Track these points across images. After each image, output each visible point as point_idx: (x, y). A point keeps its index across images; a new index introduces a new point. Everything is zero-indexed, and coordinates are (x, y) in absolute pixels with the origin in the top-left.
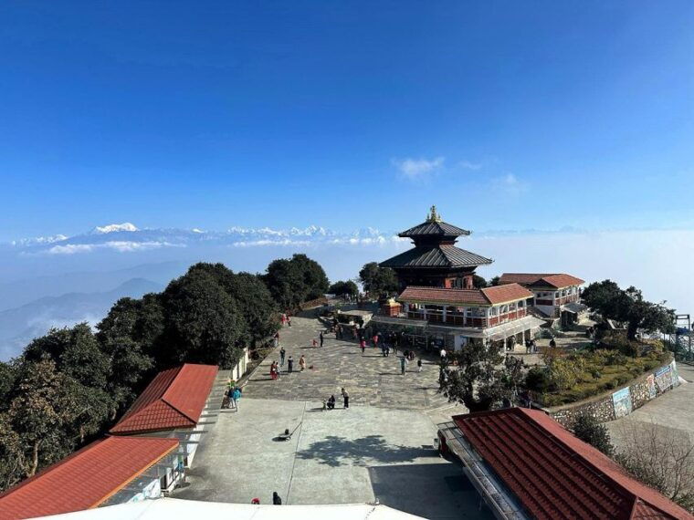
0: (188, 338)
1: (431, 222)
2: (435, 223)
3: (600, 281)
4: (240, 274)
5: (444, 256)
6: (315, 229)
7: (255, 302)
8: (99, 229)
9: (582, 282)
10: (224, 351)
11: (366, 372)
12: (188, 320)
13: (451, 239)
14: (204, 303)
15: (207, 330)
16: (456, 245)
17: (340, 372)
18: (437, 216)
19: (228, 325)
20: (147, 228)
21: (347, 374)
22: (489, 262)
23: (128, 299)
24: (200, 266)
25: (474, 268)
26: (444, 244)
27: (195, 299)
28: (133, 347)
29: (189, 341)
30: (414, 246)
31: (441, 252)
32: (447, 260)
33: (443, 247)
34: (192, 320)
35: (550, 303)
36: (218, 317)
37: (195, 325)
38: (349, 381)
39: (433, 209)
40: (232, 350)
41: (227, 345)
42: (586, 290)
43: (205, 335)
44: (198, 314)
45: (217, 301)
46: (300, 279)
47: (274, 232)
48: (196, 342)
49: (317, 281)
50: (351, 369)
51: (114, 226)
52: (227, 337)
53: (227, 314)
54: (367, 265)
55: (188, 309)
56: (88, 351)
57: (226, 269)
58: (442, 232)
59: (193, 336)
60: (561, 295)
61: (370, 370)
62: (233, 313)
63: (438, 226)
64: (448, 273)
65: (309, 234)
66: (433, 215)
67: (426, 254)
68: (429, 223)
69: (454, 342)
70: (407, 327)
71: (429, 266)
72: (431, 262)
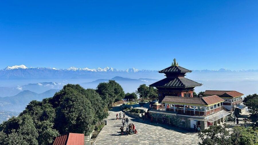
0: (70, 120)
1: (174, 66)
2: (176, 67)
3: (252, 94)
4: (88, 90)
5: (181, 82)
6: (109, 68)
7: (96, 103)
8: (10, 67)
9: (242, 94)
10: (87, 127)
11: (152, 137)
12: (70, 112)
13: (183, 74)
14: (77, 104)
15: (79, 116)
16: (185, 77)
17: (139, 137)
18: (176, 63)
19: (89, 114)
20: (31, 67)
21: (142, 138)
22: (201, 85)
23: (36, 101)
24: (69, 86)
25: (193, 88)
26: (180, 76)
27: (73, 101)
28: (50, 125)
29: (71, 122)
30: (166, 77)
31: (179, 80)
32: (182, 84)
33: (180, 78)
34: (72, 112)
35: (230, 104)
36: (84, 110)
37: (74, 114)
38: (144, 142)
39: (175, 60)
40: (90, 126)
41: (88, 124)
42: (245, 98)
43: (78, 119)
44: (75, 109)
45: (83, 103)
46: (112, 92)
47: (89, 70)
48: (74, 122)
49: (119, 93)
50: (144, 136)
51: (16, 66)
52: (88, 120)
53: (87, 109)
54: (141, 86)
55: (70, 107)
56: (30, 128)
57: (80, 87)
58: (179, 71)
59: (72, 119)
60: (234, 101)
61: (153, 136)
62: (90, 108)
63: (177, 68)
64: (182, 90)
65: (106, 71)
66: (175, 63)
67: (172, 81)
68: (173, 67)
69: (190, 123)
70: (166, 115)
71: (174, 86)
72: (175, 85)
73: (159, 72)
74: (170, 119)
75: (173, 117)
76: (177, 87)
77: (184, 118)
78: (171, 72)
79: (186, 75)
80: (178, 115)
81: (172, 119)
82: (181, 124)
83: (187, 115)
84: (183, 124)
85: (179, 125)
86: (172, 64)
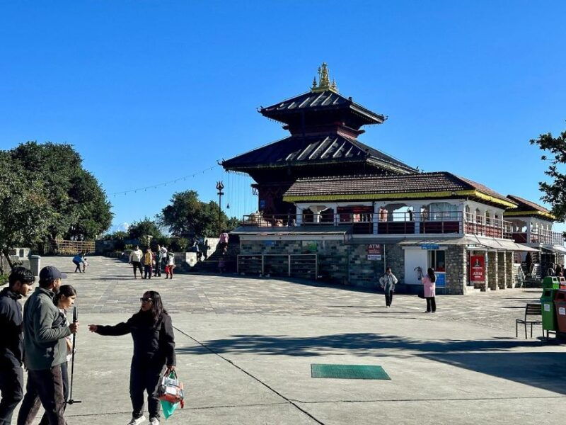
1: (321, 91)
2: (328, 93)
13: (354, 127)
18: (330, 82)
26: (345, 131)
31: (341, 140)
33: (343, 135)
39: (324, 70)
58: (345, 102)
63: (336, 96)
66: (324, 81)
67: (314, 145)
68: (316, 95)
69: (403, 264)
70: (304, 244)
71: (324, 159)
72: (327, 154)
73: (265, 112)
74: (321, 257)
75: (334, 248)
76: (334, 162)
77: (378, 246)
78: (313, 107)
79: (363, 132)
80: (356, 236)
81: (328, 256)
82: (366, 271)
83: (390, 233)
84: (372, 271)
85: (355, 277)
86: (315, 84)
